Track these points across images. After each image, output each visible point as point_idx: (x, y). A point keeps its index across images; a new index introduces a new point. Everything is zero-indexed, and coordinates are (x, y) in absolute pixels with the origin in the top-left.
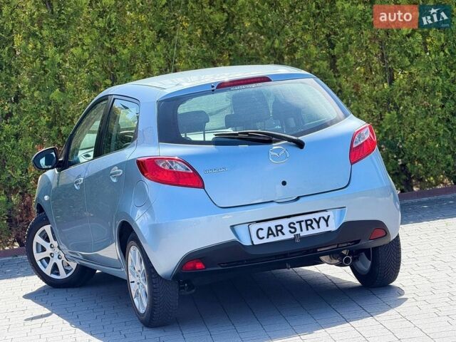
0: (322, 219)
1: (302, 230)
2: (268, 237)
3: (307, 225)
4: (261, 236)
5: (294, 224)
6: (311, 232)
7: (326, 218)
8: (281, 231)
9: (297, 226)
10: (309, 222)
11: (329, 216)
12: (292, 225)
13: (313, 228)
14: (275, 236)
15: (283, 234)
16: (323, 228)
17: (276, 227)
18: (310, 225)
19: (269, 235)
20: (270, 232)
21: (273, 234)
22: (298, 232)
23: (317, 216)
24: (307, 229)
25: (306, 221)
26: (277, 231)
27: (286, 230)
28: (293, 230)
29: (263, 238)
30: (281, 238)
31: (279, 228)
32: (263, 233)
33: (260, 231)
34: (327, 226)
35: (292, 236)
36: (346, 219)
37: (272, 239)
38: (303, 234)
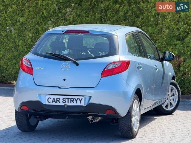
0: (78, 99)
1: (68, 103)
2: (52, 102)
3: (71, 101)
4: (49, 101)
5: (65, 99)
6: (72, 104)
7: (80, 99)
8: (59, 101)
9: (66, 100)
10: (72, 100)
11: (82, 99)
12: (64, 99)
13: (74, 103)
14: (55, 102)
15: (59, 102)
16: (78, 104)
17: (57, 98)
18: (73, 101)
19: (53, 101)
20: (54, 100)
21: (55, 101)
22: (67, 103)
23: (76, 98)
24: (71, 103)
25: (71, 99)
26: (57, 100)
27: (61, 101)
28: (64, 102)
29: (50, 102)
30: (58, 104)
31: (58, 99)
32: (50, 100)
33: (49, 99)
34: (80, 103)
35: (63, 104)
36: (91, 101)
37: (54, 103)
38: (68, 104)
